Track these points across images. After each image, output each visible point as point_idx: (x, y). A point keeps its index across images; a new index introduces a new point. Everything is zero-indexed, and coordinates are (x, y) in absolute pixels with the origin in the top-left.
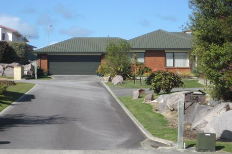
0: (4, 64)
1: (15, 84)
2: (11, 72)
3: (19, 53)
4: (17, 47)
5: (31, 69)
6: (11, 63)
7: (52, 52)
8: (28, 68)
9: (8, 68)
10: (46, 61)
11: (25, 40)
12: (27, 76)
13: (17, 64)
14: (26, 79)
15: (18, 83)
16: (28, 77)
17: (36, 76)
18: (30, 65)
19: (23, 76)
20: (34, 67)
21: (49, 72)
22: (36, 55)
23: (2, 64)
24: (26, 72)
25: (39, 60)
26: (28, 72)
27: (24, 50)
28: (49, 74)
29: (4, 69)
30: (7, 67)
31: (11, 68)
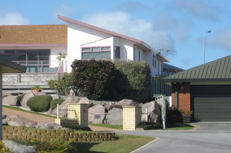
0: (107, 102)
1: (117, 138)
2: (118, 117)
3: (134, 81)
4: (131, 71)
5: (154, 111)
6: (118, 100)
7: (197, 80)
8: (148, 108)
9: (114, 109)
10: (188, 95)
11: (159, 57)
12: (147, 123)
13: (129, 101)
14: (145, 129)
15: (123, 137)
16: (149, 125)
17: (164, 123)
18: (152, 103)
19: (139, 124)
20: (160, 107)
21: (192, 115)
22: (170, 84)
23: (103, 102)
24: (146, 116)
25: (175, 95)
26: (149, 117)
27: (143, 77)
28: (193, 120)
29: (106, 111)
30: (111, 108)
31: (118, 109)
